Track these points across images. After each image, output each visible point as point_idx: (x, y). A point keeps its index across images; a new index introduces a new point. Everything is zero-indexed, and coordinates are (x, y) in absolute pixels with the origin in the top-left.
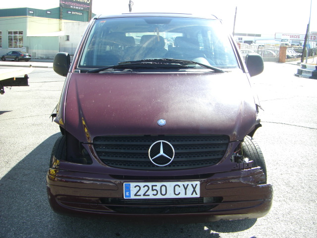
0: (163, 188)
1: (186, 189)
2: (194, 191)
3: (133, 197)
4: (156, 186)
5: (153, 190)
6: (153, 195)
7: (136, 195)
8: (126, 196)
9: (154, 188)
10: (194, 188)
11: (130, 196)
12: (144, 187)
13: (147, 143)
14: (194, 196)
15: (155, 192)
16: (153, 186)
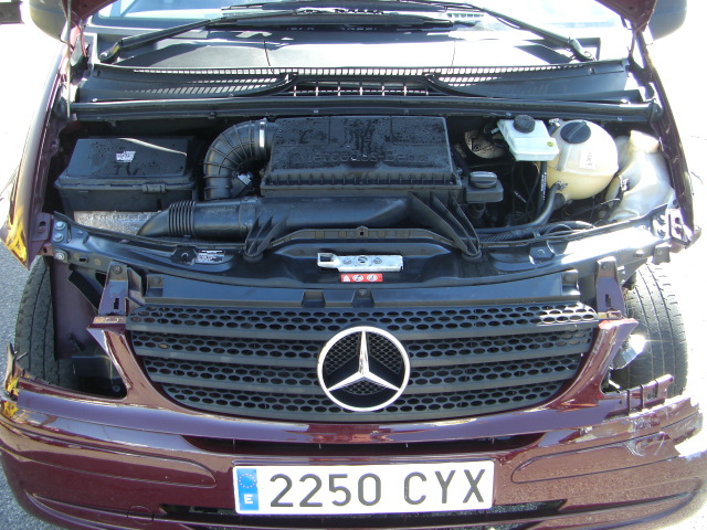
0: (370, 484)
1: (444, 485)
2: (474, 489)
3: (265, 509)
4: (345, 476)
5: (333, 489)
6: (336, 503)
7: (275, 503)
8: (244, 506)
9: (338, 482)
10: (474, 483)
11: (255, 506)
12: (303, 479)
13: (312, 335)
14: (474, 505)
15: (341, 496)
16: (332, 478)
